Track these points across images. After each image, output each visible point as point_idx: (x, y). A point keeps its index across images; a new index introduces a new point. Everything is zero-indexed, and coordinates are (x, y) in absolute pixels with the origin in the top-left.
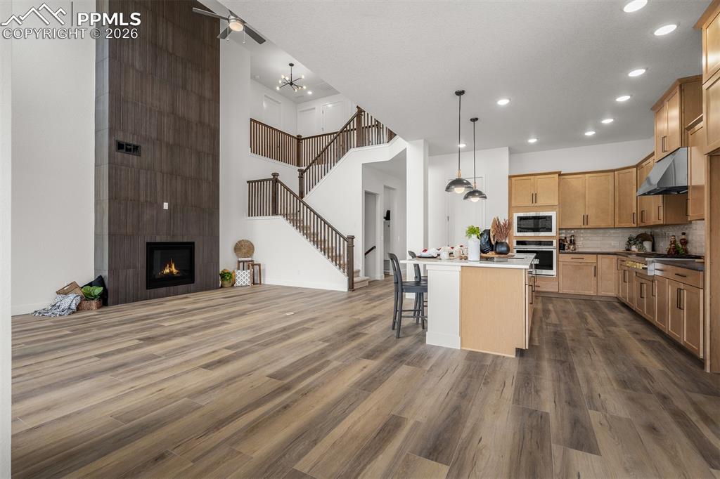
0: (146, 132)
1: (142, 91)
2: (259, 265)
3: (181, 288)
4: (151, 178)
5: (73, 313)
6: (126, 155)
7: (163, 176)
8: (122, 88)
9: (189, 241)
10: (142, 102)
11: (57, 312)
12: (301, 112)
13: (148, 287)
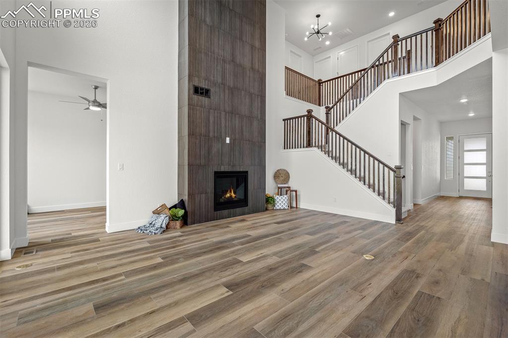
0: (214, 77)
1: (211, 43)
2: (296, 191)
3: (238, 210)
4: (217, 117)
5: (164, 231)
6: (200, 97)
7: (226, 114)
8: (198, 41)
9: (244, 170)
10: (211, 52)
11: (152, 229)
12: (316, 62)
13: (216, 209)
